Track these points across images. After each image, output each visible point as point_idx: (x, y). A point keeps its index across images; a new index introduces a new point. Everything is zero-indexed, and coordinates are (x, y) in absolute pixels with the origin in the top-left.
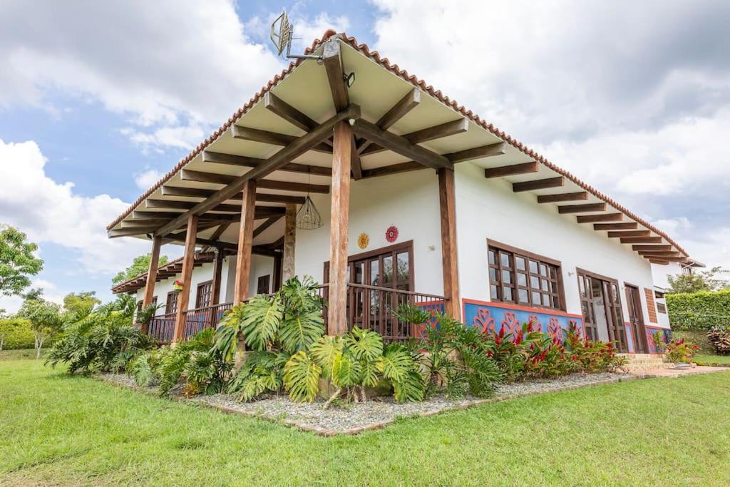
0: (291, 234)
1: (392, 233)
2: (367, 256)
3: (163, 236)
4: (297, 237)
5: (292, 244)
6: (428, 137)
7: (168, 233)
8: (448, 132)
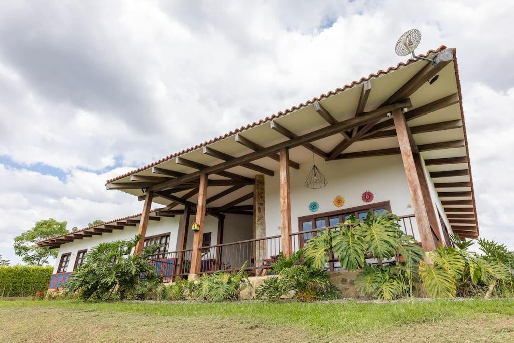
0: (261, 197)
1: (368, 196)
2: (342, 213)
3: (155, 191)
4: (266, 200)
5: (262, 204)
6: (428, 130)
7: (159, 190)
8: (448, 126)
